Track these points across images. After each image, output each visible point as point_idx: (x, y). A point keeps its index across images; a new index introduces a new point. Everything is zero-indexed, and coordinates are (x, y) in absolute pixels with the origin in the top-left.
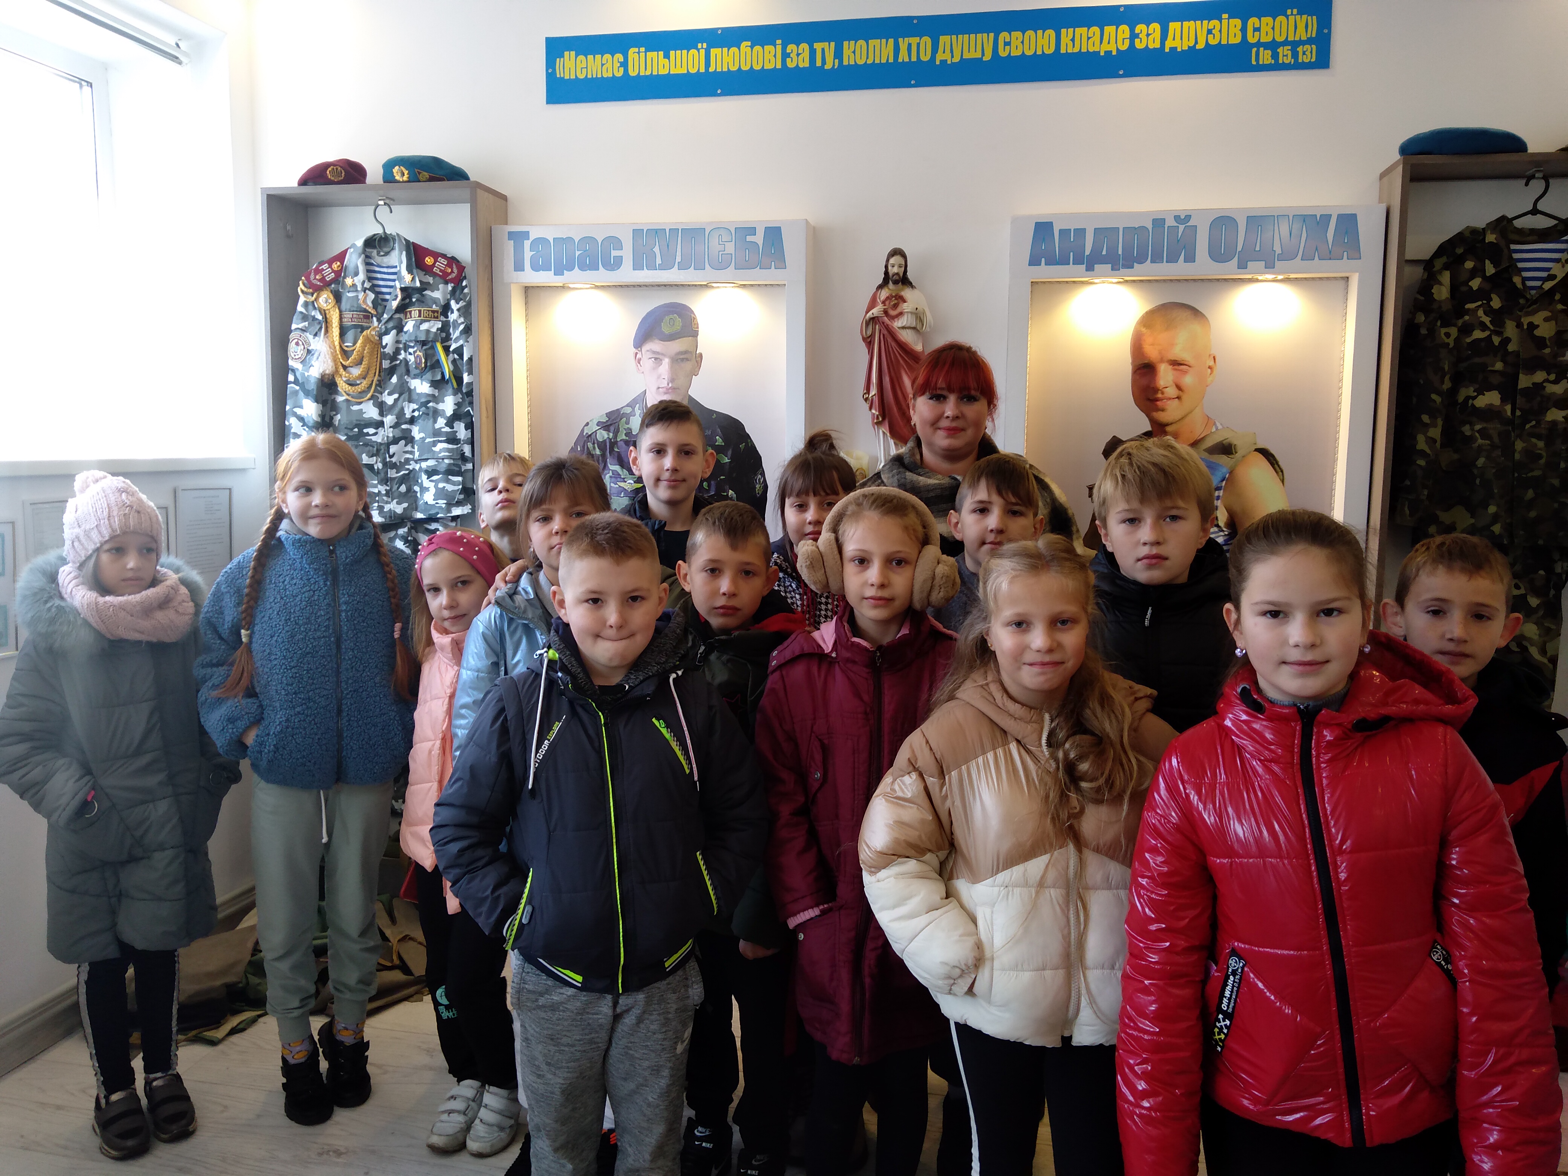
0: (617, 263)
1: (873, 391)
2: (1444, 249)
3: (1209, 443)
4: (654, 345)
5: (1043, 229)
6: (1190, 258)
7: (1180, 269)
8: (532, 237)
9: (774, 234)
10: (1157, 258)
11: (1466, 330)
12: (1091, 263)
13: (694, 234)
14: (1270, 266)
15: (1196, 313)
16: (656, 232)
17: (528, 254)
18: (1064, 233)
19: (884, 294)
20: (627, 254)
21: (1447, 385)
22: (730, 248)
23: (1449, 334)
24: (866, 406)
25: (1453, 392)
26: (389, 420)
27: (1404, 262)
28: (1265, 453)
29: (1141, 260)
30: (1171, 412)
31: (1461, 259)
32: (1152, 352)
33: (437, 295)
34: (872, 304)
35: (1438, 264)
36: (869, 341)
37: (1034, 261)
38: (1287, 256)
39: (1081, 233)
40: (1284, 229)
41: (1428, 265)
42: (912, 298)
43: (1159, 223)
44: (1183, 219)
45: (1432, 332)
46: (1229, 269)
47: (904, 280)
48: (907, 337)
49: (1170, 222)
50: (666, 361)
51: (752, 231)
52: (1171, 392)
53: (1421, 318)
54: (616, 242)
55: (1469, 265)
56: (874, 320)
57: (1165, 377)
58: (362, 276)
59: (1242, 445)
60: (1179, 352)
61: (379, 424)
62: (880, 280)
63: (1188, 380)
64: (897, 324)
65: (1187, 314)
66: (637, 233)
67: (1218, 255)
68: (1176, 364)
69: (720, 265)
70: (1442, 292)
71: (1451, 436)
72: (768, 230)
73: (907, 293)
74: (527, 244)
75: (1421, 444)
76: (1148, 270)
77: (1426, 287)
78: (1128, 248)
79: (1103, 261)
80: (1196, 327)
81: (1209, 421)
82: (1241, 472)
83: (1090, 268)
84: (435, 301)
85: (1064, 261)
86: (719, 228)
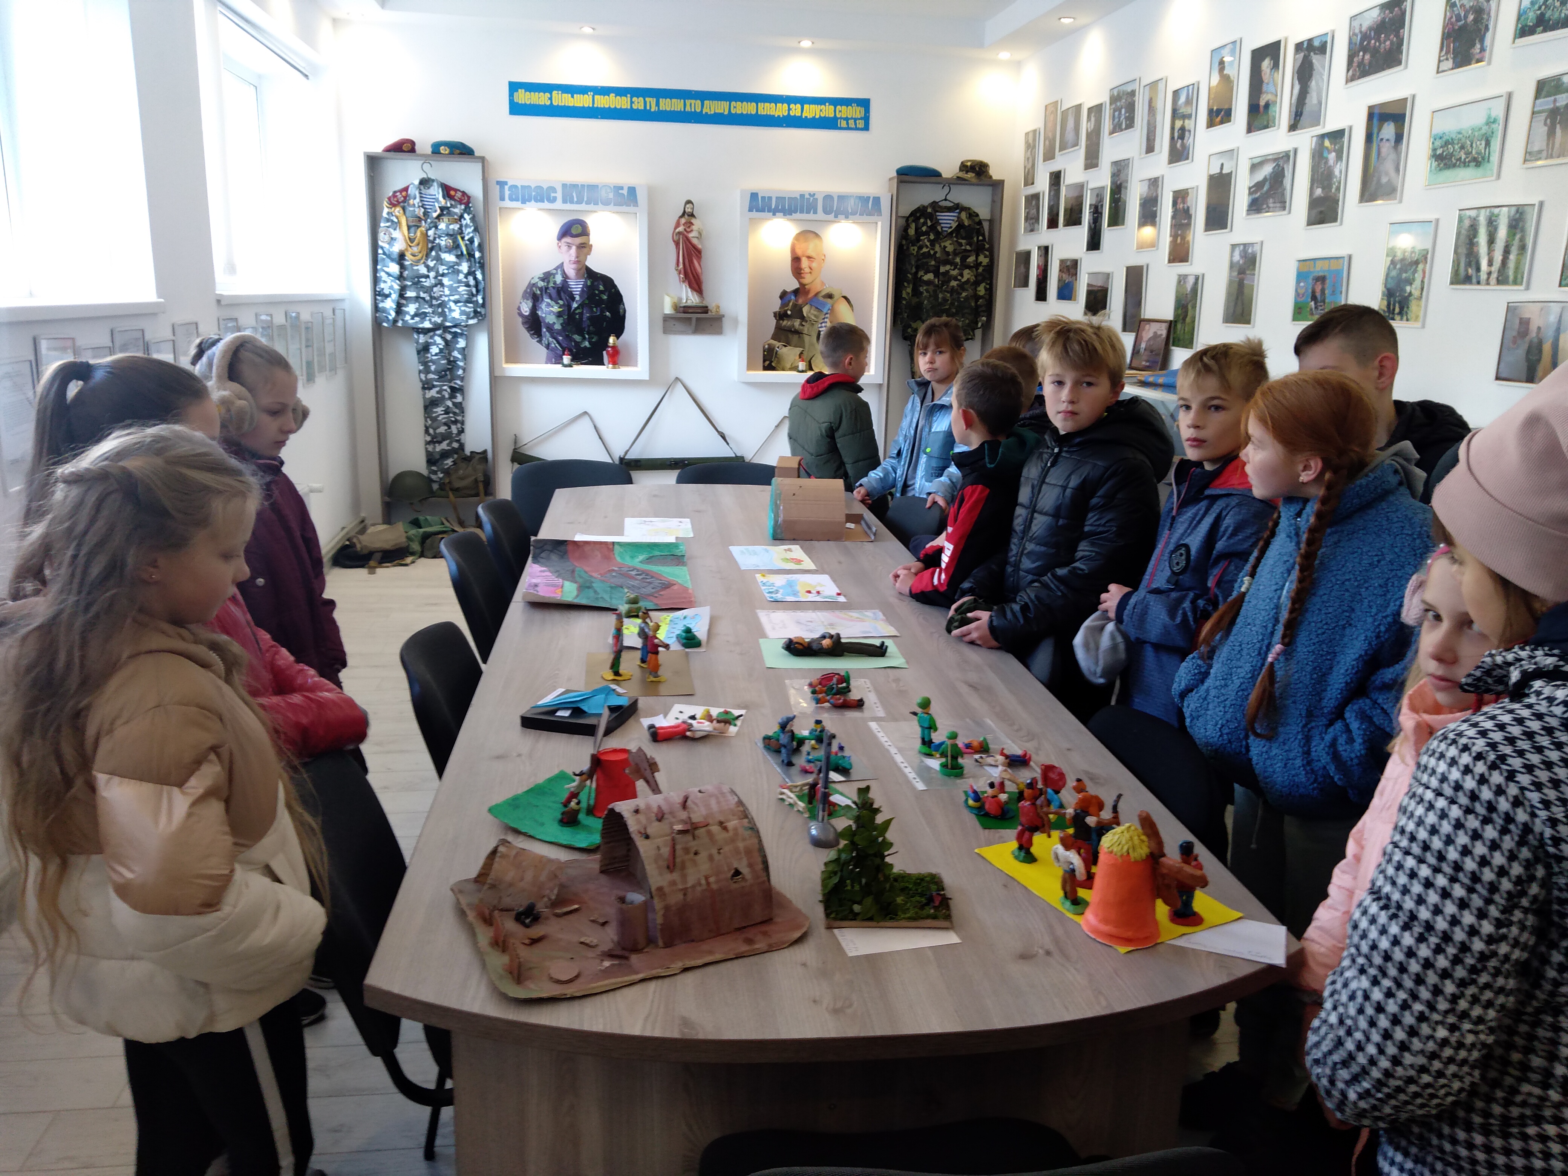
0: (554, 200)
1: (681, 266)
2: (913, 214)
3: (823, 293)
4: (568, 239)
5: (754, 196)
6: (815, 212)
7: (811, 216)
8: (510, 184)
9: (632, 190)
10: (802, 212)
11: (920, 248)
12: (775, 212)
13: (593, 188)
14: (847, 217)
15: (817, 235)
16: (574, 186)
17: (507, 193)
18: (763, 198)
19: (683, 221)
20: (559, 195)
21: (914, 270)
22: (611, 196)
23: (914, 250)
24: (676, 273)
25: (916, 273)
26: (432, 274)
27: (897, 217)
28: (845, 297)
29: (796, 212)
30: (807, 279)
31: (919, 218)
32: (799, 252)
33: (456, 210)
34: (678, 225)
35: (911, 219)
36: (677, 244)
37: (750, 210)
38: (854, 213)
39: (770, 198)
40: (852, 201)
41: (907, 219)
42: (697, 224)
43: (802, 196)
44: (812, 195)
45: (908, 248)
46: (831, 217)
47: (692, 215)
48: (695, 241)
49: (807, 196)
50: (574, 248)
51: (622, 188)
52: (807, 270)
53: (904, 242)
54: (554, 190)
55: (922, 220)
56: (679, 233)
57: (805, 263)
58: (418, 200)
59: (837, 295)
60: (810, 252)
61: (427, 277)
62: (681, 213)
63: (814, 265)
64: (691, 235)
65: (811, 236)
66: (564, 186)
67: (826, 212)
68: (809, 257)
69: (606, 203)
70: (912, 232)
71: (916, 292)
72: (629, 188)
73: (693, 221)
74: (506, 187)
75: (904, 295)
76: (798, 215)
77: (906, 229)
78: (789, 206)
79: (780, 211)
80: (817, 241)
81: (823, 284)
82: (836, 306)
83: (774, 214)
84: (456, 214)
85: (763, 211)
86: (606, 186)
